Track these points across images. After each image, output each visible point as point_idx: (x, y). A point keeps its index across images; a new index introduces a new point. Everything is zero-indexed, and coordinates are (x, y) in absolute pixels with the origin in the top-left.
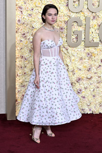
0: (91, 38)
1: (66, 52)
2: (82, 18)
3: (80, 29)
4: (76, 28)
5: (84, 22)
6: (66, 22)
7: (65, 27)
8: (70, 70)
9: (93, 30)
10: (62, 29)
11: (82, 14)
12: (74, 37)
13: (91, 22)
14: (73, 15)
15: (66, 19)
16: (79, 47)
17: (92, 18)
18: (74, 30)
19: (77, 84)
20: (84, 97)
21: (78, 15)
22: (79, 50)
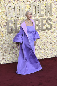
0: (17, 29)
1: (7, 36)
2: (13, 20)
3: (12, 25)
4: (11, 25)
5: (14, 22)
6: (6, 23)
7: (6, 25)
8: (9, 43)
9: (18, 25)
10: (4, 26)
11: (13, 19)
12: (10, 29)
13: (17, 22)
14: (9, 19)
15: (6, 21)
16: (13, 33)
17: (17, 20)
18: (10, 26)
19: (13, 50)
20: (16, 55)
21: (11, 19)
22: (13, 34)
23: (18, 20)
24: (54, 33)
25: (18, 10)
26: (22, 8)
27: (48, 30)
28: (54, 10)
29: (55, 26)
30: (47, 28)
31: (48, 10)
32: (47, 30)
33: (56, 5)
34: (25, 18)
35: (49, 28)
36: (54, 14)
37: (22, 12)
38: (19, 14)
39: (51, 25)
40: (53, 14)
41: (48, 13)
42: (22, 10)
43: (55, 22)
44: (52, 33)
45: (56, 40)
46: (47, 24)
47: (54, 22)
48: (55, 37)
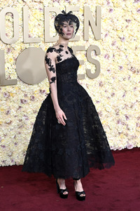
23: (9, 50)
24: (107, 87)
25: (10, 24)
26: (21, 17)
27: (90, 78)
28: (104, 25)
29: (109, 69)
30: (88, 72)
31: (90, 24)
32: (87, 78)
33: (111, 10)
34: (27, 46)
35: (93, 72)
36: (106, 35)
37: (21, 30)
38: (12, 33)
39: (97, 65)
40: (103, 36)
41: (91, 33)
42: (21, 23)
43: (109, 57)
44: (101, 85)
45: (111, 104)
46: (87, 63)
47: (107, 56)
48: (110, 96)
